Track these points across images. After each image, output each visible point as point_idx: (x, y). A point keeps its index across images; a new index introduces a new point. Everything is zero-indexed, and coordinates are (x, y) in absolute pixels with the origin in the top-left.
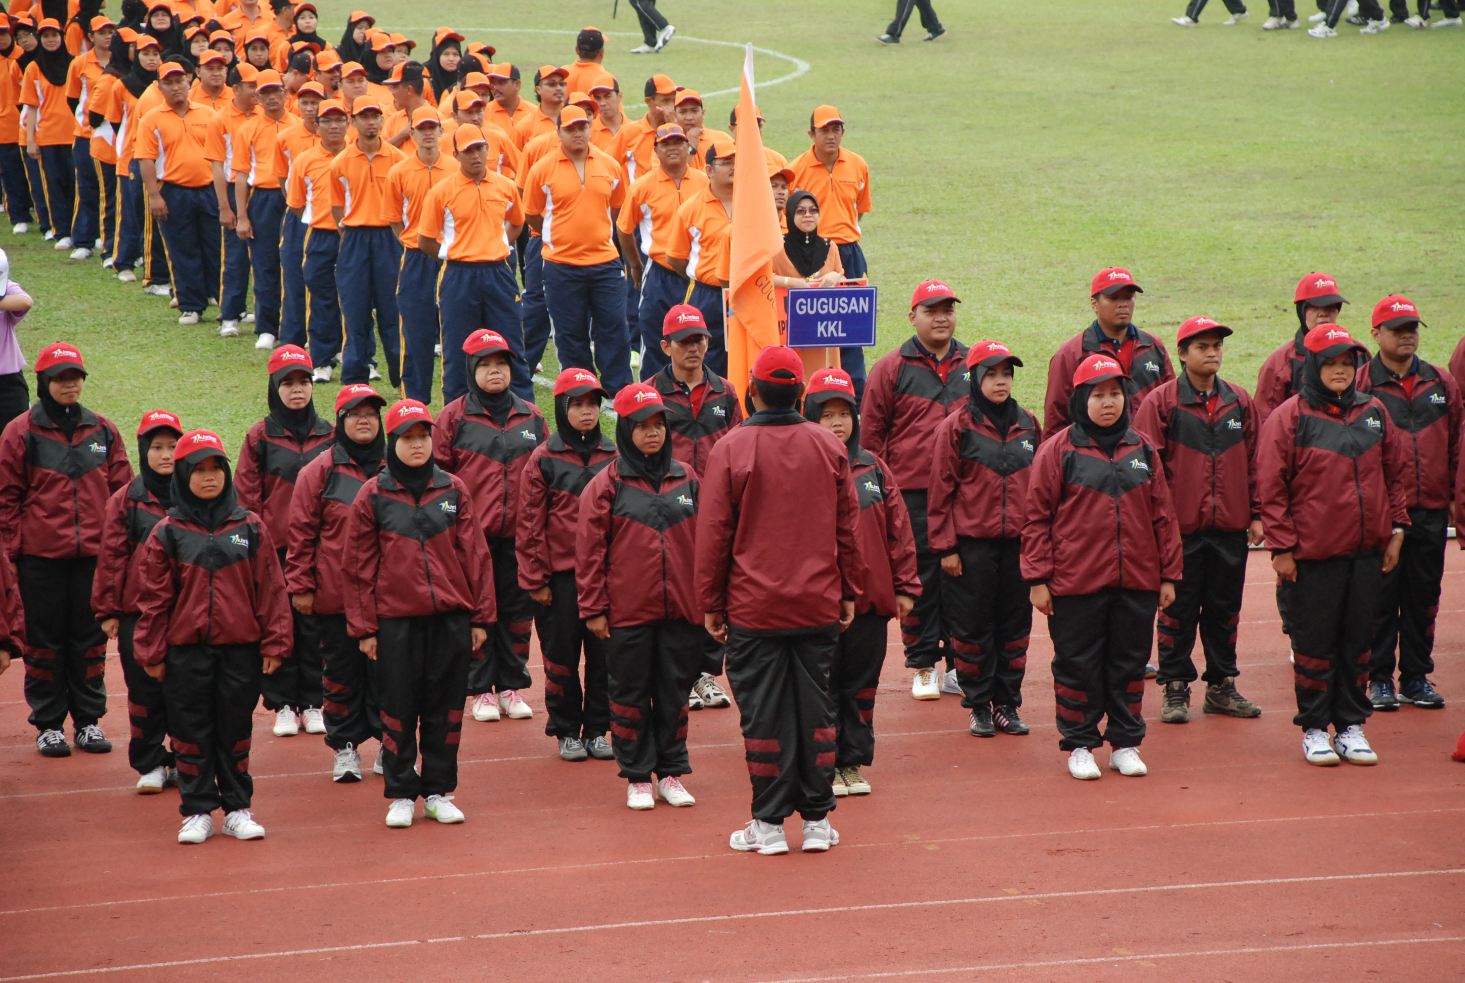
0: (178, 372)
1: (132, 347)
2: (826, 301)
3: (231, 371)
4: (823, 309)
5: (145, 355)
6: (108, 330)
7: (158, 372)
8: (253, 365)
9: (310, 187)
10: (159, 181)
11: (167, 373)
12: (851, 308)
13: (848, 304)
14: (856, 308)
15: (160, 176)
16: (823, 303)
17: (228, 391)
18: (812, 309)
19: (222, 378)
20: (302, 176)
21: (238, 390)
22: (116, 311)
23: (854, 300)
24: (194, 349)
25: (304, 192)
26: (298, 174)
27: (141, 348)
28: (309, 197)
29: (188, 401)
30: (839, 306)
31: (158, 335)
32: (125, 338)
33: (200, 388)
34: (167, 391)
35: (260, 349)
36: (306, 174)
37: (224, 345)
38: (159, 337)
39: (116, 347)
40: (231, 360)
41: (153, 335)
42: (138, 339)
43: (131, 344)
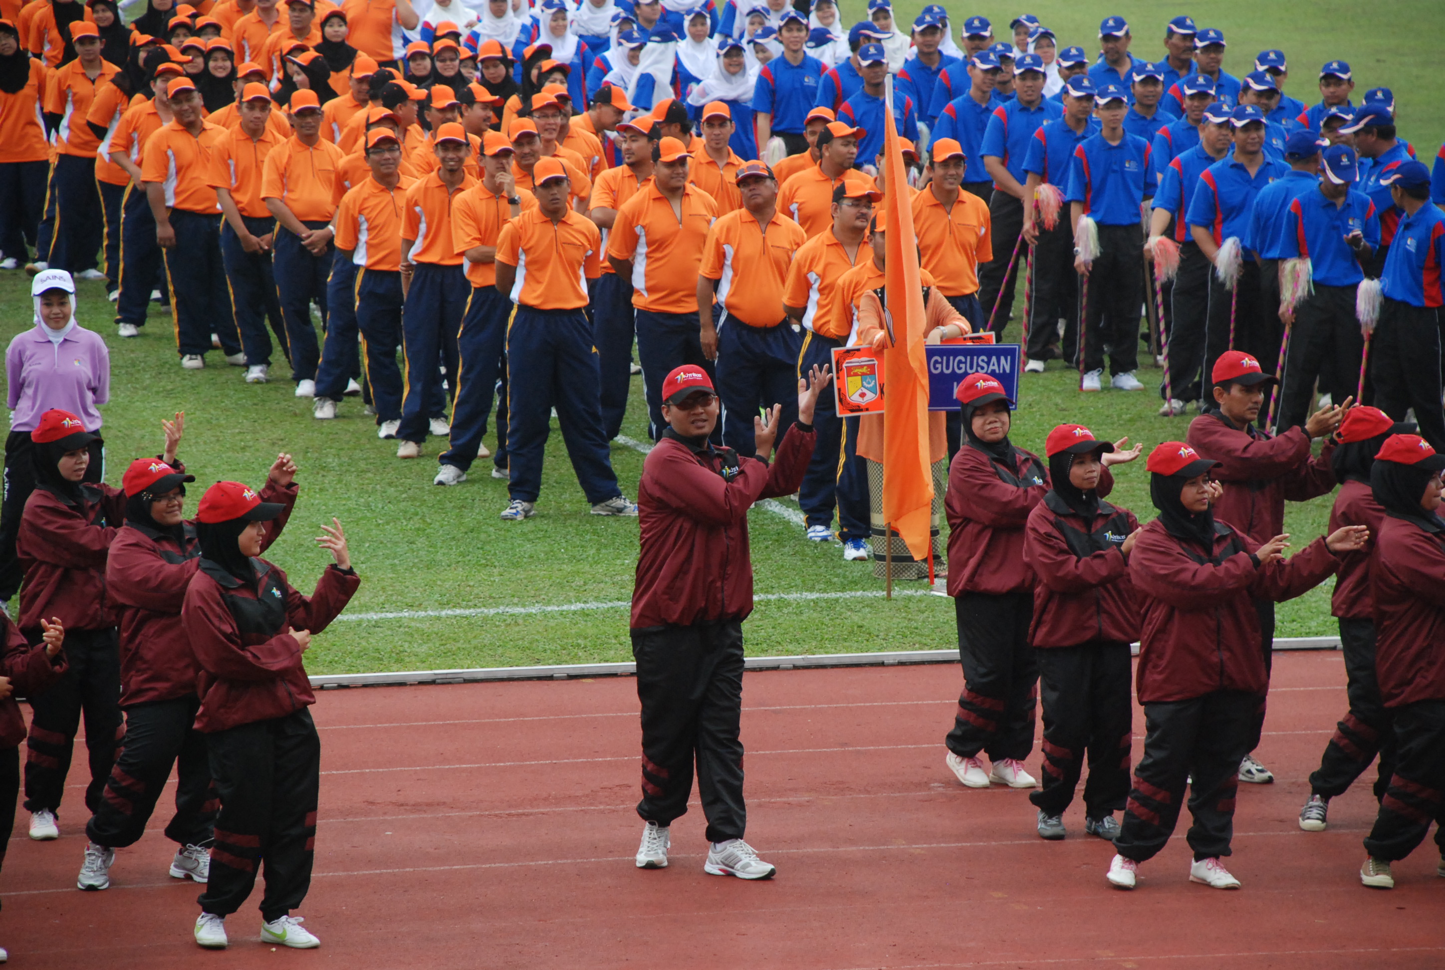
0: (214, 422)
1: (157, 393)
2: (963, 359)
3: (272, 421)
4: (960, 368)
5: (174, 401)
6: (127, 373)
7: (191, 420)
8: (296, 415)
9: (364, 226)
10: (168, 208)
11: (201, 423)
12: (991, 367)
13: (988, 363)
14: (996, 367)
15: (171, 203)
16: (960, 362)
17: (274, 444)
18: (948, 368)
19: (263, 429)
20: (356, 215)
21: (284, 442)
22: (132, 351)
23: (994, 359)
24: (227, 396)
25: (356, 231)
26: (351, 212)
27: (169, 394)
28: (363, 237)
29: (230, 454)
30: (978, 365)
31: (184, 379)
32: (148, 382)
33: (241, 440)
34: (205, 443)
35: (301, 397)
36: (360, 213)
37: (259, 391)
38: (185, 382)
39: (140, 392)
40: (270, 409)
41: (178, 379)
42: (162, 384)
43: (155, 389)
